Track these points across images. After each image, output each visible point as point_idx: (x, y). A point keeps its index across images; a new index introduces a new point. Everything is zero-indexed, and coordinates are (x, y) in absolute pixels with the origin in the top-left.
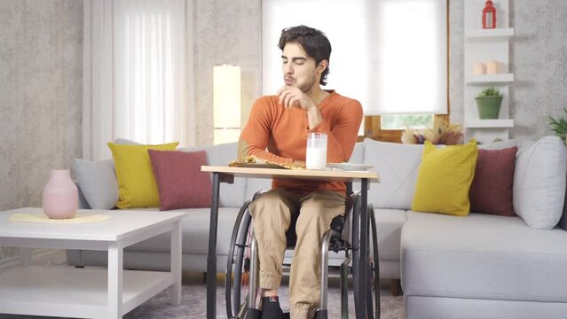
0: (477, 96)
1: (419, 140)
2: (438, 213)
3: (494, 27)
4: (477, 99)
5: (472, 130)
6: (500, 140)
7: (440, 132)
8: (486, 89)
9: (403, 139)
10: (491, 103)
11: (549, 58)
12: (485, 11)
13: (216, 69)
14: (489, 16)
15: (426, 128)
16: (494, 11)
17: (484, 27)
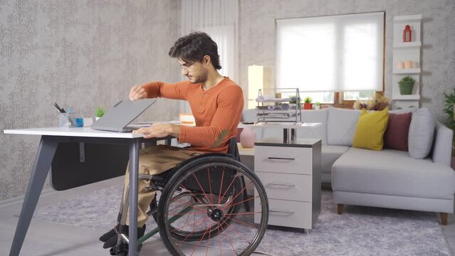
0: (399, 81)
1: (363, 107)
2: (365, 148)
3: (410, 41)
4: (399, 83)
5: (395, 101)
6: (412, 107)
7: (376, 101)
8: (405, 76)
9: (355, 106)
10: (408, 85)
11: (446, 58)
12: (405, 32)
13: (250, 67)
14: (408, 34)
15: (369, 99)
16: (410, 31)
17: (405, 41)
